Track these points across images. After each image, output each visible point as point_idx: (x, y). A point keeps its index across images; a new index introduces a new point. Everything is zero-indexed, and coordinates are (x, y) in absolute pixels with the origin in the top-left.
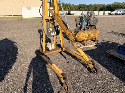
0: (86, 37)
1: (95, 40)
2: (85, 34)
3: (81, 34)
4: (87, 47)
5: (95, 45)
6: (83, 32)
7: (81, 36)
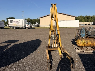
0: (84, 44)
1: (94, 47)
2: (83, 42)
3: (79, 41)
4: (84, 52)
5: (92, 51)
6: (81, 40)
7: (79, 42)
